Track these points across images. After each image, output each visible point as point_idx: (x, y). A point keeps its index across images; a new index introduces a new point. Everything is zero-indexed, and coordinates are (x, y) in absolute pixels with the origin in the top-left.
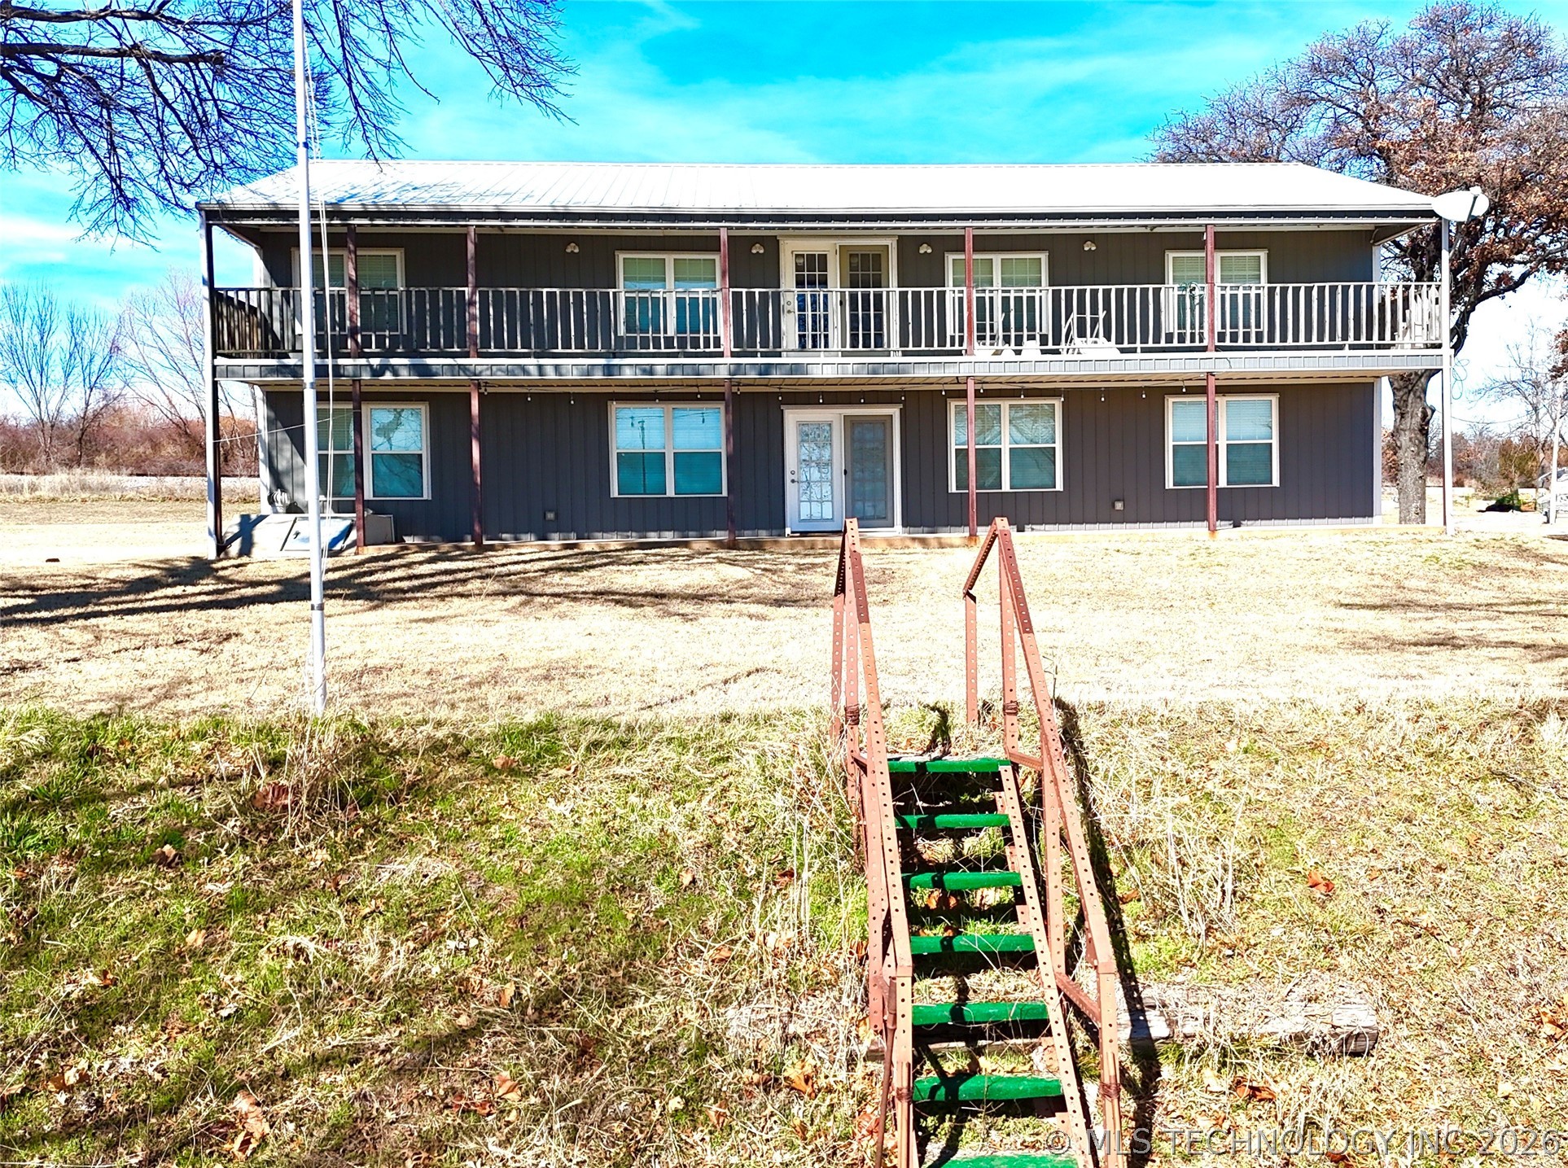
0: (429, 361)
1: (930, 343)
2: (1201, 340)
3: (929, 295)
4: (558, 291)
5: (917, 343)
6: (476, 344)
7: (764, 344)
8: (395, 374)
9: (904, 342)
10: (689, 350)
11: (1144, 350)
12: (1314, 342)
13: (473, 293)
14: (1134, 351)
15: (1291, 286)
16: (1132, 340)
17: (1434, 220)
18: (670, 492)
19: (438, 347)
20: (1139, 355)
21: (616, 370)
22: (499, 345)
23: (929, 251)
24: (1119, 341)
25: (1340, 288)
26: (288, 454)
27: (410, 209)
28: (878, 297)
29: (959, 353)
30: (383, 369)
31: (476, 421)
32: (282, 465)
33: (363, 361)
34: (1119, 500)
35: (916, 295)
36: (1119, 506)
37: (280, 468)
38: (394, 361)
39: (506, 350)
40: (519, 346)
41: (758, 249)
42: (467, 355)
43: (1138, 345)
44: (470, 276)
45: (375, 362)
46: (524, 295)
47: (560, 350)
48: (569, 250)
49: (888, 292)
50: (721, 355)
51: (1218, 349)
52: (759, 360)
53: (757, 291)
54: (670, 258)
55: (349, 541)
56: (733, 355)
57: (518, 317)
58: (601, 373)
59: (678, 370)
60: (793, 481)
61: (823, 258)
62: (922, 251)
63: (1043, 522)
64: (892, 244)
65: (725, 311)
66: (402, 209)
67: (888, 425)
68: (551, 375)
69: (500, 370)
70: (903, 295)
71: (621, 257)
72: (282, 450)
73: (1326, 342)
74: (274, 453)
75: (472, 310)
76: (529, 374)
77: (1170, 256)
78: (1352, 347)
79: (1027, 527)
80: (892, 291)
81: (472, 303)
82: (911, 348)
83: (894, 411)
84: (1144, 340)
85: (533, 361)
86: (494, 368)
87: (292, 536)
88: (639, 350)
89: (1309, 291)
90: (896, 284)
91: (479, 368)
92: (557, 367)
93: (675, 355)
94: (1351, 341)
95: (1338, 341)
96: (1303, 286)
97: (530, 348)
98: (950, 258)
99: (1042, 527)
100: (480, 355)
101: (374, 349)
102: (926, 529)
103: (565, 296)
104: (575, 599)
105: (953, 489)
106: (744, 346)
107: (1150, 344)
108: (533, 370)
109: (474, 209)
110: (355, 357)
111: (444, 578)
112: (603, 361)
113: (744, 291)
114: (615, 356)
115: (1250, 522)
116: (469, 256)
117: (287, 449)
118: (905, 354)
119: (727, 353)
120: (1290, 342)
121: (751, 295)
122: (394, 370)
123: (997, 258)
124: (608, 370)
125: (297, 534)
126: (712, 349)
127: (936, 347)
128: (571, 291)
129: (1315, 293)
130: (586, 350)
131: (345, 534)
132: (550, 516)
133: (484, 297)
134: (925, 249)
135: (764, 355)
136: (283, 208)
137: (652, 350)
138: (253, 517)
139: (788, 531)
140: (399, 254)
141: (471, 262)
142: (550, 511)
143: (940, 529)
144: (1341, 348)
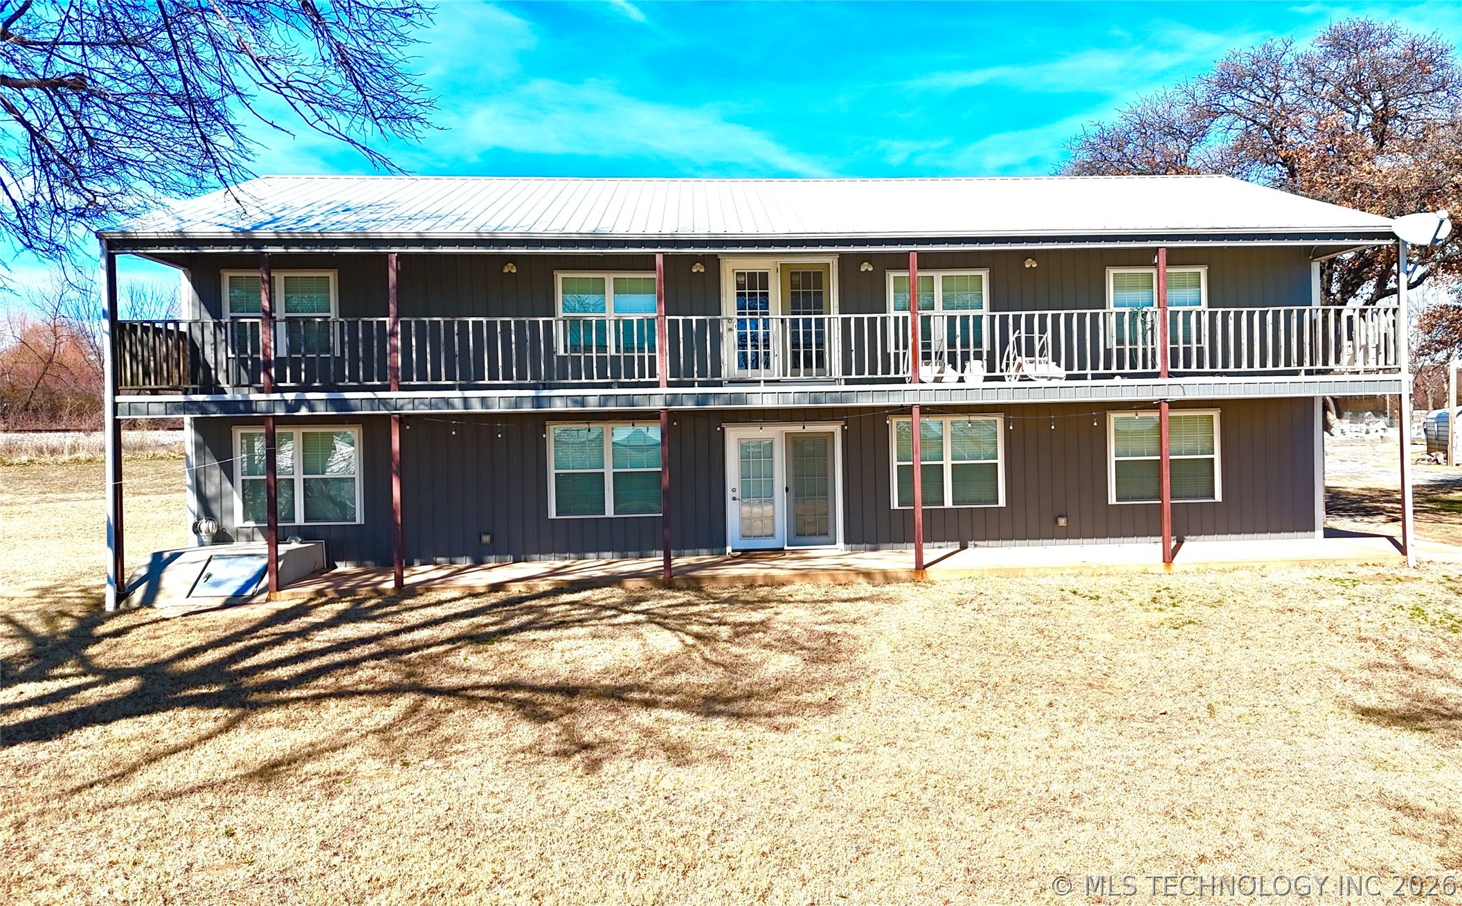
0: (347, 395)
1: (873, 370)
2: (1154, 367)
3: (872, 322)
4: (484, 320)
5: (860, 371)
6: (397, 377)
7: (702, 373)
8: (311, 409)
9: (846, 371)
10: (623, 380)
11: (1094, 377)
12: (1270, 367)
13: (395, 323)
14: (1084, 377)
15: (1245, 310)
16: (1082, 366)
17: (1391, 242)
18: (609, 512)
19: (358, 380)
20: (1089, 382)
21: (546, 402)
22: (422, 377)
23: (871, 269)
24: (1069, 367)
25: (1295, 312)
26: (217, 480)
27: (327, 236)
28: (820, 323)
29: (902, 381)
30: (299, 403)
31: (397, 457)
32: (211, 490)
33: (277, 396)
34: (1062, 516)
35: (859, 322)
36: (1062, 522)
37: (208, 493)
38: (309, 396)
39: (430, 382)
40: (443, 378)
41: (698, 268)
42: (387, 388)
43: (1089, 371)
44: (391, 306)
45: (290, 396)
46: (449, 325)
47: (486, 382)
48: (506, 270)
49: (830, 319)
50: (656, 385)
51: (1171, 375)
52: (697, 390)
53: (694, 318)
54: (609, 278)
55: (261, 586)
56: (670, 385)
57: (442, 348)
58: (529, 405)
59: (613, 401)
60: (734, 499)
61: (764, 276)
62: (863, 269)
63: (986, 538)
64: (833, 263)
65: (661, 338)
66: (318, 236)
67: (829, 441)
68: (477, 409)
69: (423, 403)
70: (845, 323)
71: (560, 277)
72: (210, 476)
73: (1282, 367)
74: (202, 479)
75: (394, 341)
76: (453, 407)
77: (1111, 272)
78: (1308, 373)
79: (970, 543)
80: (834, 318)
81: (393, 334)
82: (854, 376)
83: (836, 428)
84: (1095, 366)
85: (457, 393)
86: (416, 401)
87: (202, 580)
88: (570, 381)
89: (1263, 315)
90: (837, 310)
91: (400, 402)
92: (483, 399)
93: (608, 386)
94: (1307, 366)
95: (1294, 367)
96: (1257, 310)
97: (455, 380)
98: (891, 276)
99: (985, 543)
100: (402, 388)
101: (288, 384)
102: (868, 546)
103: (491, 325)
104: (473, 701)
105: (895, 504)
106: (680, 376)
107: (1101, 370)
108: (458, 403)
109: (395, 236)
110: (268, 392)
111: (337, 657)
112: (532, 393)
113: (681, 318)
114: (545, 387)
115: (1193, 538)
116: (391, 285)
117: (216, 474)
118: (848, 382)
119: (663, 383)
120: (1244, 368)
121: (688, 324)
122: (310, 405)
123: (938, 276)
124: (537, 401)
125: (209, 576)
126: (647, 379)
127: (879, 375)
128: (499, 320)
129: (1269, 317)
130: (515, 381)
131: (259, 576)
132: (486, 539)
133: (406, 327)
134: (866, 267)
135: (701, 384)
136: (190, 236)
137: (584, 380)
138: (166, 555)
139: (729, 549)
140: (332, 276)
141: (393, 292)
142: (486, 534)
143: (883, 545)
144: (1296, 373)
